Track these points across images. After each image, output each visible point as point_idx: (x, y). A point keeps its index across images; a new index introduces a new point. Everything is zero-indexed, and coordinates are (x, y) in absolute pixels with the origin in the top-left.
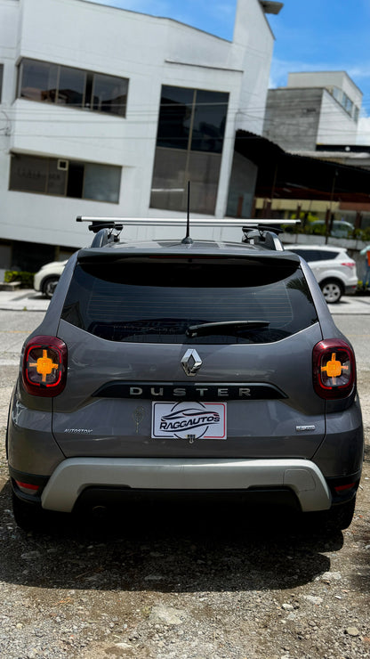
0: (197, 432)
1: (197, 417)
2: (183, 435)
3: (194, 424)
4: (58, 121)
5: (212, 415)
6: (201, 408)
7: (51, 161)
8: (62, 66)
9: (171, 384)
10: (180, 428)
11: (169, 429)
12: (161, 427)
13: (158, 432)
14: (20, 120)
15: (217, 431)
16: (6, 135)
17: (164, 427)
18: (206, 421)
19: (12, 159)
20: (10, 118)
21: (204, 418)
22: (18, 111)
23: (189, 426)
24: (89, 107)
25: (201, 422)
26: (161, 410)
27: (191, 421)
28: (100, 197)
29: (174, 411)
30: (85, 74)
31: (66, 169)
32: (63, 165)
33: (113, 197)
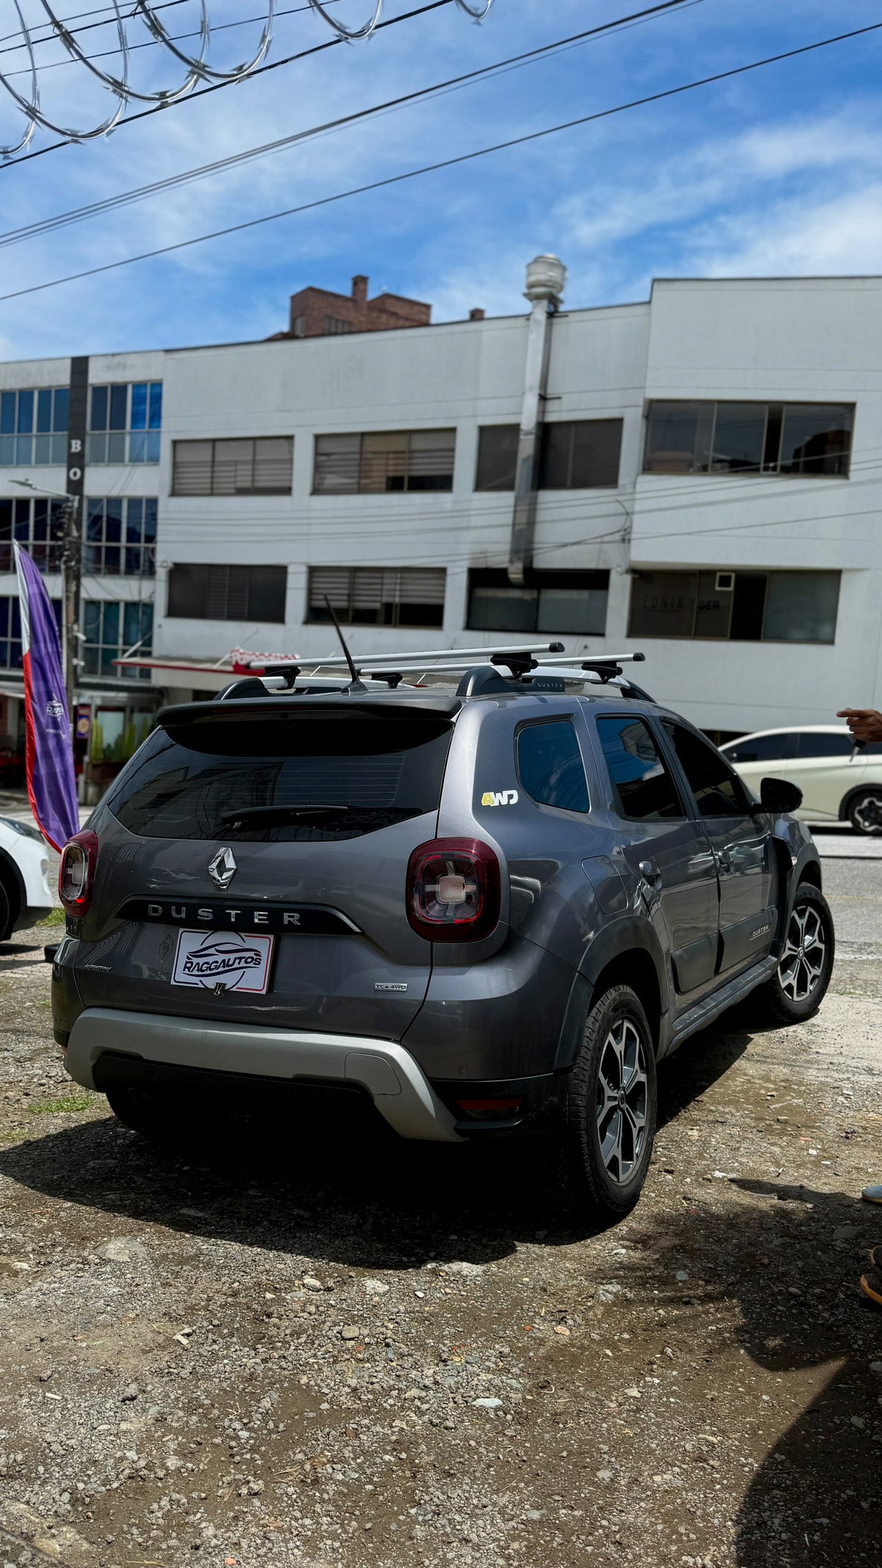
0: (229, 980)
1: (232, 956)
2: (210, 983)
3: (228, 967)
4: (713, 503)
5: (252, 954)
6: (238, 941)
7: (703, 576)
8: (720, 402)
9: (196, 901)
10: (209, 972)
11: (195, 972)
12: (185, 967)
13: (181, 976)
14: (641, 512)
15: (254, 980)
16: (623, 540)
17: (189, 968)
18: (243, 964)
19: (634, 582)
20: (629, 510)
21: (240, 958)
22: (638, 496)
23: (221, 969)
24: (774, 469)
25: (236, 965)
26: (189, 942)
27: (224, 961)
28: (797, 634)
29: (205, 945)
30: (766, 409)
31: (731, 588)
32: (725, 581)
33: (825, 630)
